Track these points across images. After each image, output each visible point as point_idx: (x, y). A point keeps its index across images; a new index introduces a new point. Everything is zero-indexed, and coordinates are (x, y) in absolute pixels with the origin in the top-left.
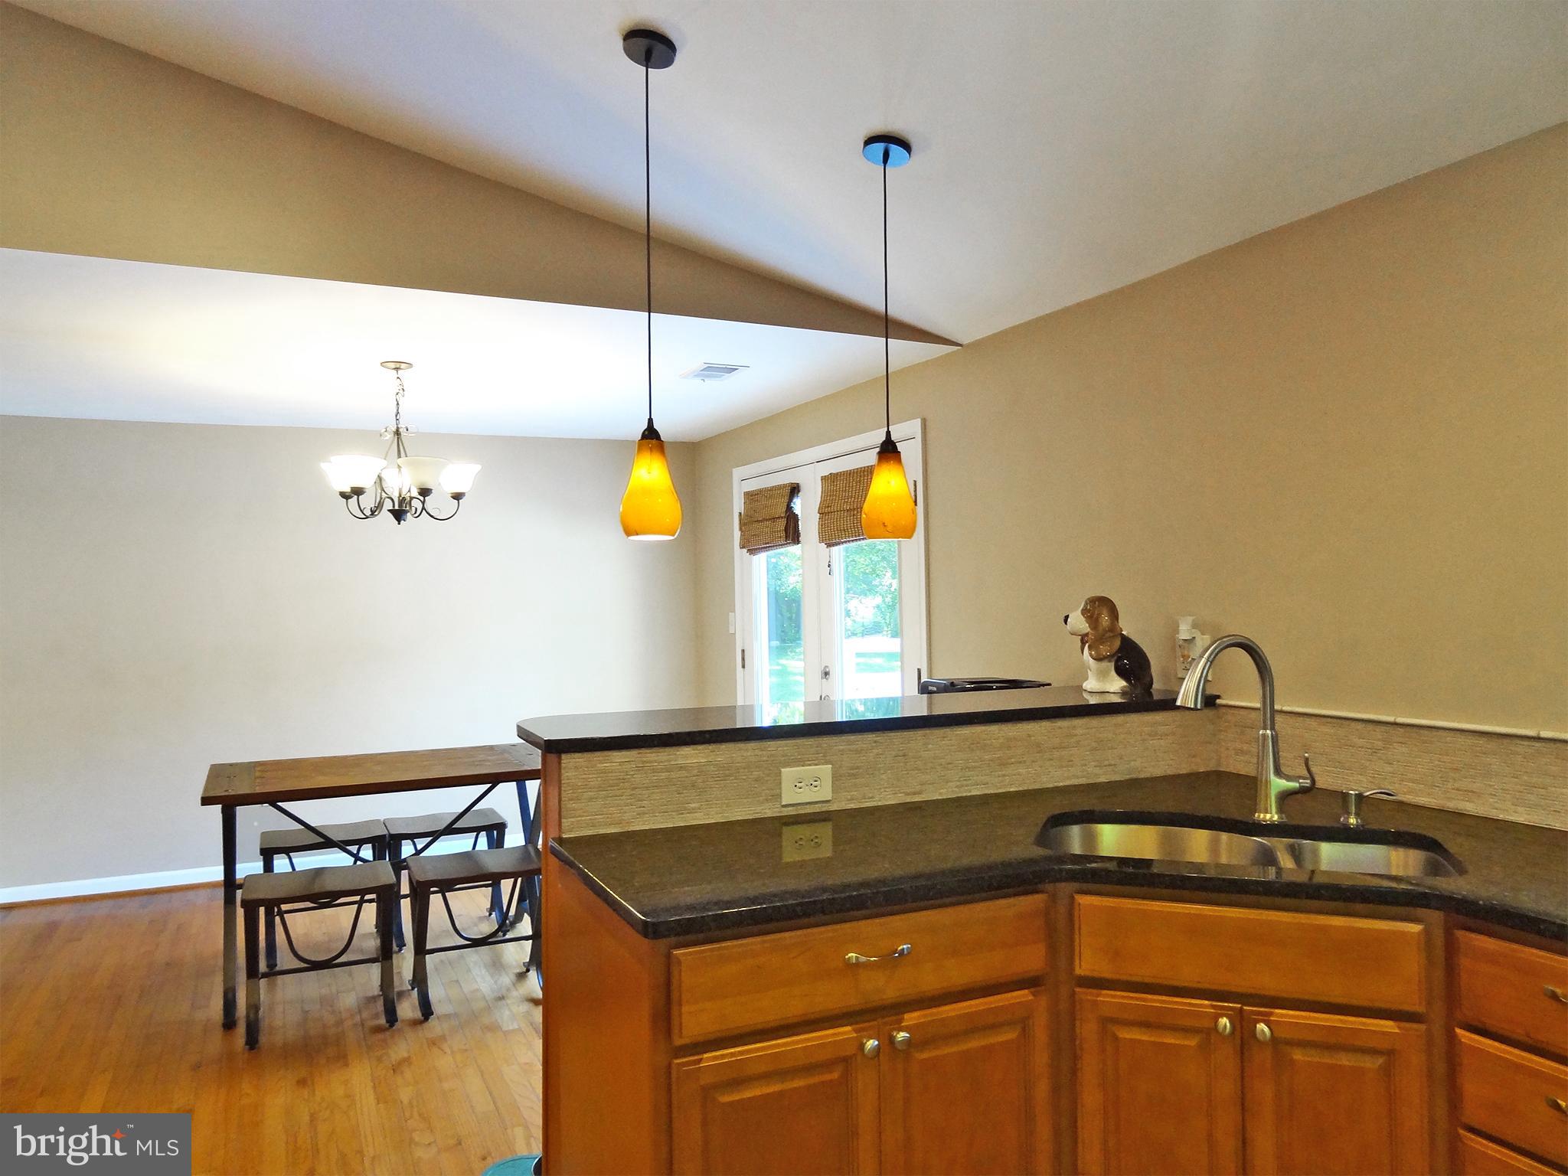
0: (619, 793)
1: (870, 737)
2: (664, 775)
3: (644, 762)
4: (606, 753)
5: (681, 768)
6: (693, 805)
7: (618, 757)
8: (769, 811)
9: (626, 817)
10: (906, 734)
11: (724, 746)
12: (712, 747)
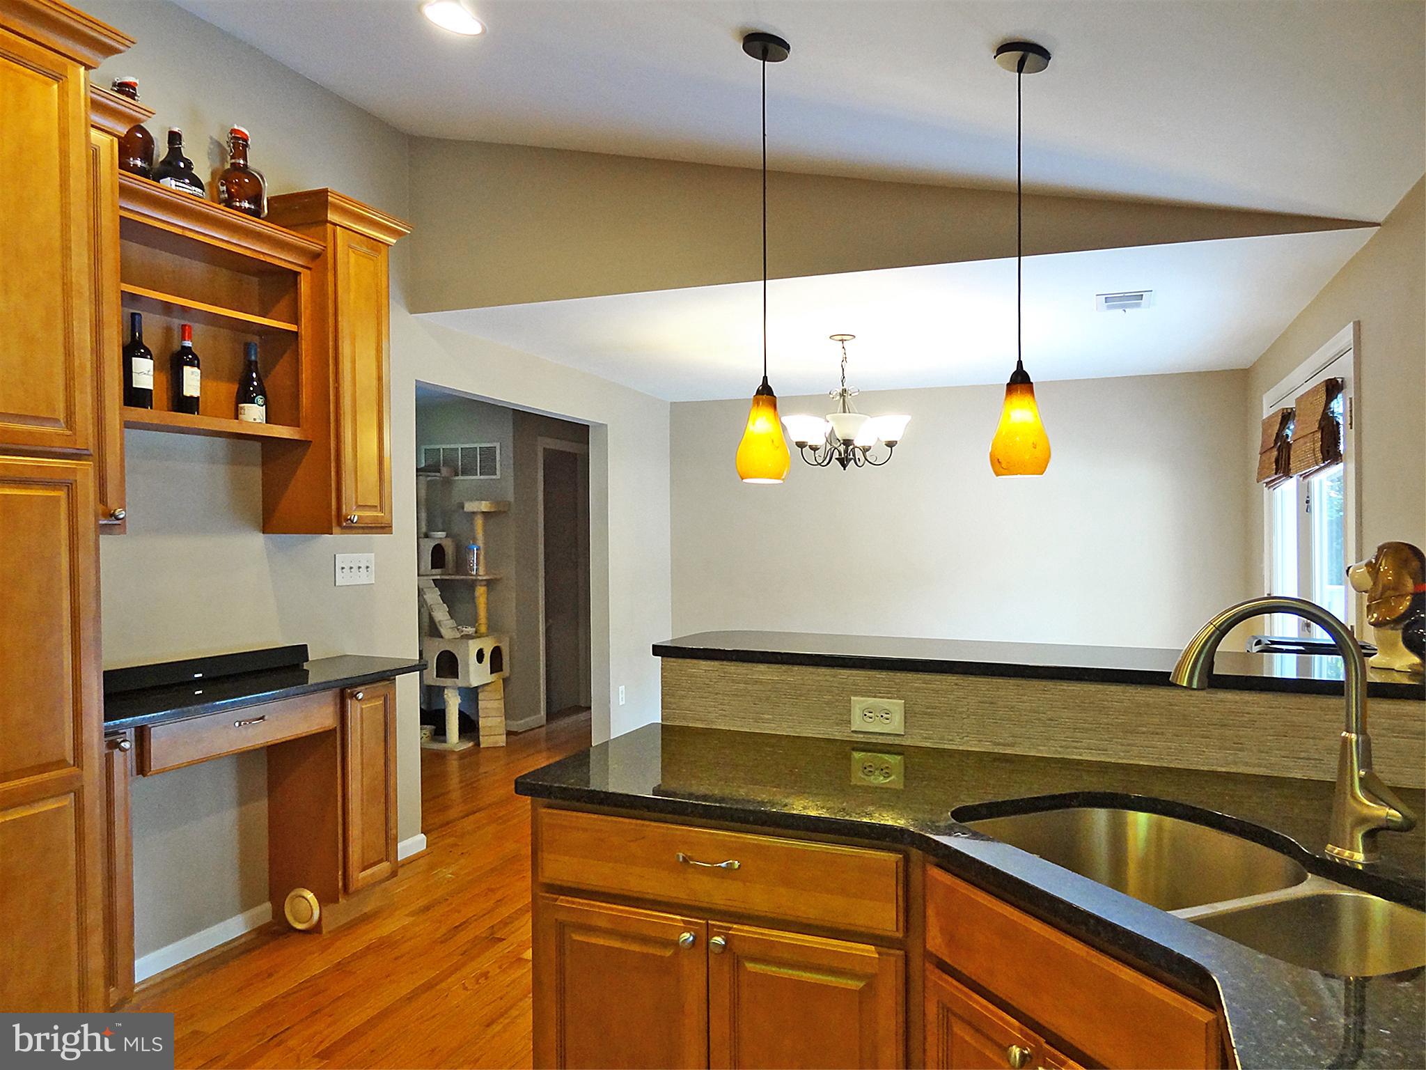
0: (705, 695)
1: (952, 679)
2: (742, 686)
3: (725, 673)
4: (695, 661)
5: (756, 682)
6: (766, 716)
7: (704, 665)
8: (837, 733)
9: (712, 716)
10: (1000, 681)
11: (796, 668)
12: (784, 667)
